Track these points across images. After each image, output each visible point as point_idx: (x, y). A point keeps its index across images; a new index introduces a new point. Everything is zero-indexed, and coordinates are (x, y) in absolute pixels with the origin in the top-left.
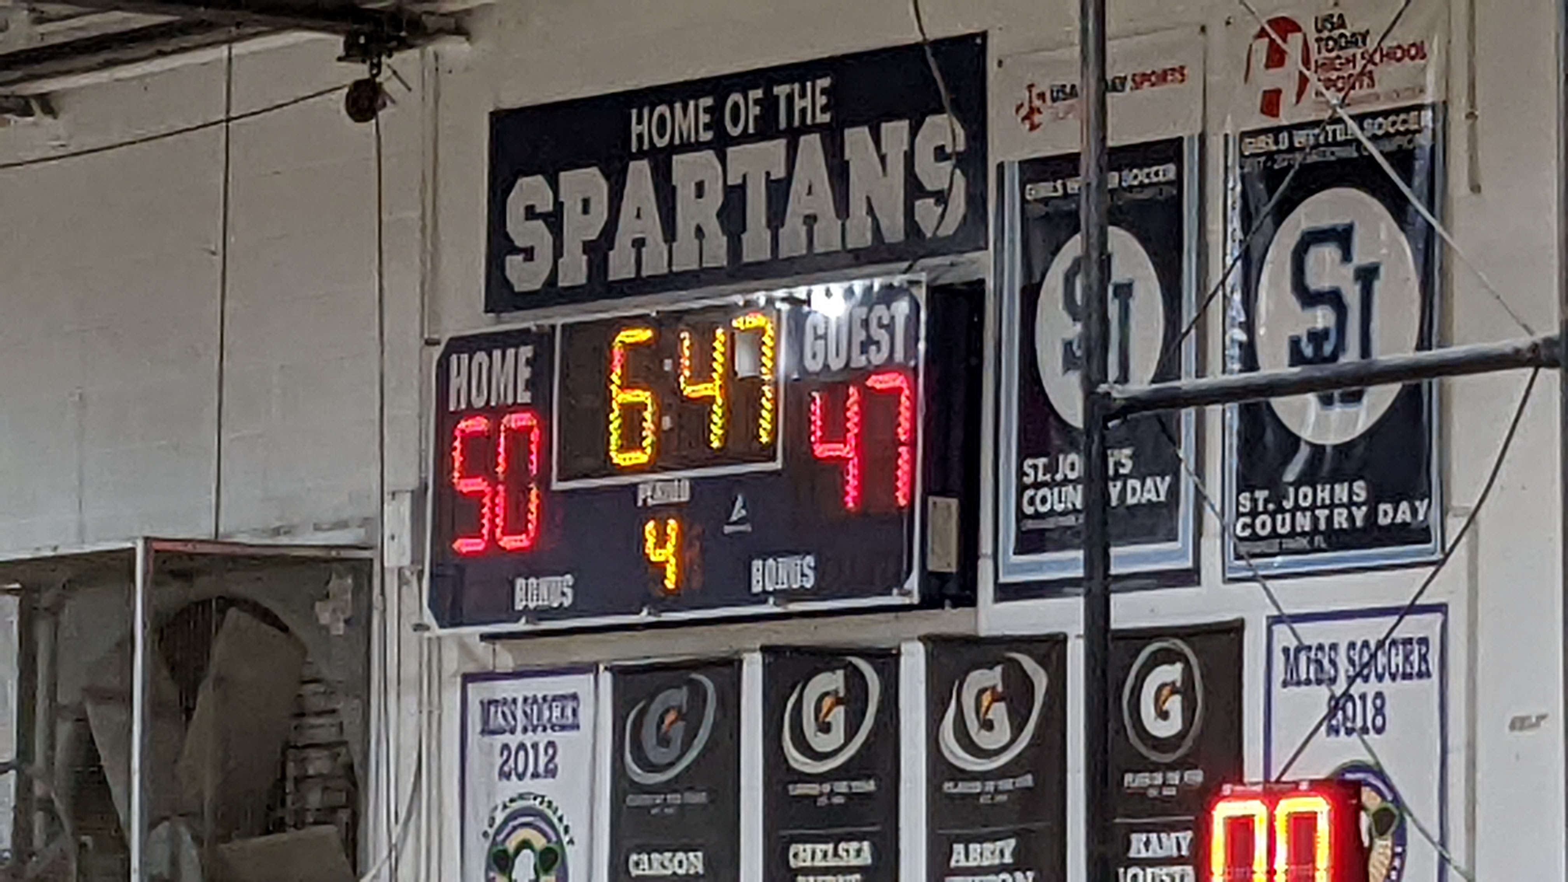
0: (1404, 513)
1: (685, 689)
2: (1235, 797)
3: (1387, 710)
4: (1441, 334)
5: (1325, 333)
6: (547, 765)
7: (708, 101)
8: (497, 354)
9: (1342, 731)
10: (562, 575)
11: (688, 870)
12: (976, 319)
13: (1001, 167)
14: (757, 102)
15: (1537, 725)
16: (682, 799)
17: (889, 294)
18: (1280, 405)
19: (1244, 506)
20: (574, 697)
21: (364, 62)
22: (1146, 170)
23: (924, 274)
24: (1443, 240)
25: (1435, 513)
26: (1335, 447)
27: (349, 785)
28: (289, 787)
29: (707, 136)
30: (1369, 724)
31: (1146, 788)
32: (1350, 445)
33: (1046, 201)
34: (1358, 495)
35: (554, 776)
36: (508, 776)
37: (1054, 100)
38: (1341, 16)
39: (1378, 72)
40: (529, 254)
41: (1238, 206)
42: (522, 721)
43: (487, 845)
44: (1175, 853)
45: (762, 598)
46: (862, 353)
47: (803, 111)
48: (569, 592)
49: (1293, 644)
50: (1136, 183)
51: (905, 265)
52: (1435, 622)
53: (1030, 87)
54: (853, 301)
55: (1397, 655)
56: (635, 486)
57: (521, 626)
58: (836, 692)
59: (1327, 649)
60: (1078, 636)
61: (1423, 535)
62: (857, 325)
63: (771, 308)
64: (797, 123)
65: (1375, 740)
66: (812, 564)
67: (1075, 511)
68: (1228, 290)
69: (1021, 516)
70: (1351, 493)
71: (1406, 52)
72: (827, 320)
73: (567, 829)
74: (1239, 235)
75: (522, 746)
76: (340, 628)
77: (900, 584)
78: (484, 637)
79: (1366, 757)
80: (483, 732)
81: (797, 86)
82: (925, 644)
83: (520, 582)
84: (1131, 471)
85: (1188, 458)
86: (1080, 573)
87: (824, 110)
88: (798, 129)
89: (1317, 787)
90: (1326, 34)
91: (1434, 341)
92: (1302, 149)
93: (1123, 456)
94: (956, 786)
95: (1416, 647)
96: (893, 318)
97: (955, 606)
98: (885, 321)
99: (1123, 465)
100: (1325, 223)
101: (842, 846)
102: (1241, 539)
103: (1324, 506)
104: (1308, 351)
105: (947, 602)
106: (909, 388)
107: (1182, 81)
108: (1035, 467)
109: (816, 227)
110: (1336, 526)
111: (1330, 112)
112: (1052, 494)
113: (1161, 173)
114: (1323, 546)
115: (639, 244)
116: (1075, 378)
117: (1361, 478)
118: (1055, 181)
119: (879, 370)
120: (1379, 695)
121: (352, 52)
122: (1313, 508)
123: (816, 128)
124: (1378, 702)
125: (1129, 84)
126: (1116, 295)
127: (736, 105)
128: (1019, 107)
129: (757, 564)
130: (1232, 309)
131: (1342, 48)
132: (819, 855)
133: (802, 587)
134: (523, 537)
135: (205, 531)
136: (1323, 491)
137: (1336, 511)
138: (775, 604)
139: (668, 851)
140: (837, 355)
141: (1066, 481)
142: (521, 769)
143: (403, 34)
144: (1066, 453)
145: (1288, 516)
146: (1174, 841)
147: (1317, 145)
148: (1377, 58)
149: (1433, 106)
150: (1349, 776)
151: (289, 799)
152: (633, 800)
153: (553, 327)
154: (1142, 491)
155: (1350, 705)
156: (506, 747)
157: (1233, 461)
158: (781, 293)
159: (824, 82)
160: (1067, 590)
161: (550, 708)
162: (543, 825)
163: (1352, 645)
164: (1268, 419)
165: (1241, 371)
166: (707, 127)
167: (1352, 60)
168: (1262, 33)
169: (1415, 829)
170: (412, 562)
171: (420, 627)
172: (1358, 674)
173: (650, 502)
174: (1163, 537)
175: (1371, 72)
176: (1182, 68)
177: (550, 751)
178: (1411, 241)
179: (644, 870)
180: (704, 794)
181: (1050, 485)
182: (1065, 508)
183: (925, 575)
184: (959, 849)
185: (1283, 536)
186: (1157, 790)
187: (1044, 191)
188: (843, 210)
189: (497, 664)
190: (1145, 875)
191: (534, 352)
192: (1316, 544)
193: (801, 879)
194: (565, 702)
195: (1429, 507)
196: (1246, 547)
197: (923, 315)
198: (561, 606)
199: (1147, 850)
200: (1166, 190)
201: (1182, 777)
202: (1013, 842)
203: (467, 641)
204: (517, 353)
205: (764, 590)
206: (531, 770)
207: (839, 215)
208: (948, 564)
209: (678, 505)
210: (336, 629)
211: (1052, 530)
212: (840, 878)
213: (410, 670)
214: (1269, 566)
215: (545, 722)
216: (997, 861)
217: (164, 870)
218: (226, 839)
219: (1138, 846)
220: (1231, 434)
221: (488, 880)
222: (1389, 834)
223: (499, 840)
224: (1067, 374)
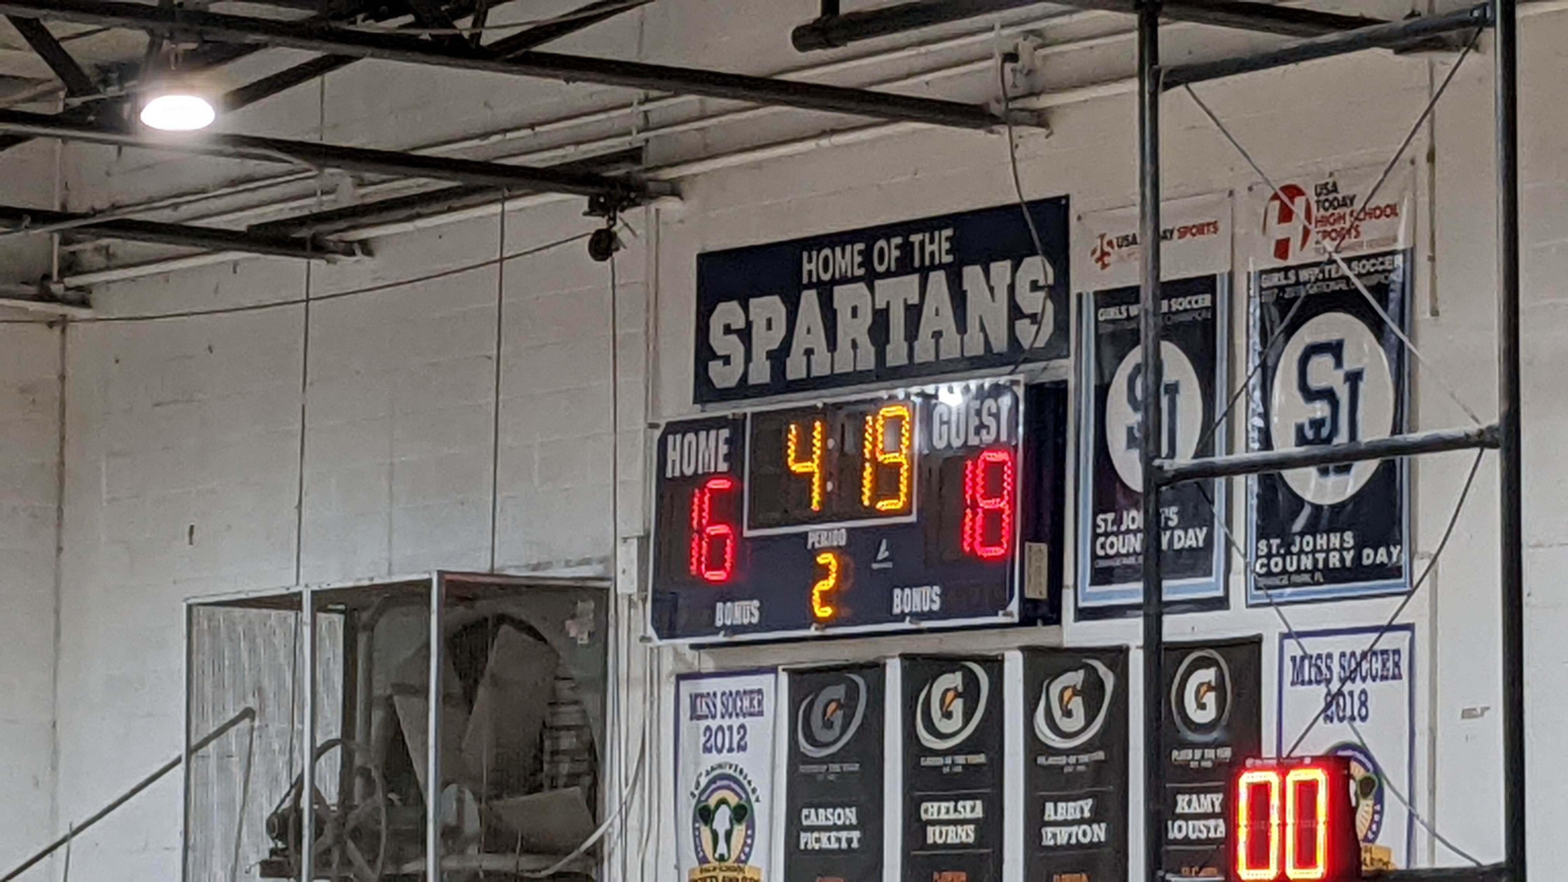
1: (843, 686)
2: (1255, 769)
3: (1369, 704)
4: (1409, 422)
5: (1323, 421)
6: (739, 743)
7: (860, 246)
8: (703, 434)
9: (1335, 719)
10: (751, 598)
11: (844, 821)
12: (1061, 410)
13: (1080, 297)
14: (897, 247)
15: (1482, 714)
16: (841, 768)
17: (997, 391)
18: (1289, 475)
19: (1262, 550)
20: (760, 692)
21: (603, 216)
22: (1189, 298)
23: (1022, 375)
24: (1410, 350)
25: (1405, 557)
26: (1329, 506)
27: (591, 758)
28: (546, 757)
29: (860, 272)
30: (1356, 714)
31: (1189, 761)
32: (1342, 505)
33: (1113, 321)
34: (1348, 542)
35: (744, 751)
36: (710, 752)
37: (1120, 246)
38: (1335, 185)
39: (1364, 226)
40: (727, 360)
41: (1258, 325)
42: (720, 709)
43: (694, 802)
44: (1210, 810)
45: (901, 617)
46: (975, 434)
47: (932, 254)
48: (756, 613)
49: (1299, 654)
50: (1181, 308)
51: (1009, 369)
52: (1405, 637)
53: (1102, 237)
54: (969, 396)
55: (1377, 662)
56: (806, 534)
57: (721, 638)
58: (956, 689)
59: (1324, 657)
60: (1138, 647)
61: (1395, 572)
62: (972, 412)
63: (908, 401)
64: (927, 262)
65: (1360, 726)
66: (939, 593)
67: (1135, 553)
68: (1250, 387)
69: (1095, 557)
70: (1342, 540)
71: (1383, 211)
72: (950, 409)
73: (754, 791)
74: (1258, 348)
75: (720, 728)
76: (584, 639)
77: (1004, 607)
78: (693, 647)
79: (1353, 739)
80: (691, 719)
81: (927, 235)
82: (1023, 653)
83: (719, 605)
84: (1178, 524)
85: (1220, 514)
87: (948, 252)
88: (928, 267)
89: (1317, 761)
90: (1322, 198)
91: (1405, 426)
92: (1305, 284)
93: (1171, 512)
94: (1047, 760)
95: (1391, 657)
96: (998, 408)
97: (1044, 624)
98: (994, 410)
99: (1171, 519)
100: (1323, 338)
101: (960, 804)
102: (1260, 575)
103: (1321, 551)
104: (1310, 434)
105: (1039, 622)
106: (1011, 461)
107: (1215, 232)
108: (1105, 521)
109: (941, 340)
110: (1331, 566)
111: (1327, 256)
112: (1118, 540)
113: (1200, 301)
114: (1322, 580)
115: (809, 352)
116: (1135, 453)
117: (1349, 530)
118: (1120, 305)
119: (991, 448)
120: (1363, 692)
121: (594, 209)
122: (1314, 551)
123: (941, 266)
124: (1363, 698)
125: (1176, 234)
126: (1166, 392)
127: (881, 250)
128: (1094, 252)
129: (897, 592)
130: (1253, 401)
131: (1335, 209)
132: (943, 810)
133: (930, 610)
134: (722, 572)
135: (484, 567)
136: (1322, 538)
137: (1332, 554)
138: (911, 622)
139: (830, 807)
140: (958, 436)
141: (1128, 531)
142: (719, 745)
143: (633, 195)
144: (1128, 510)
145: (1295, 558)
146: (1209, 800)
147: (1317, 280)
148: (1362, 216)
149: (1404, 252)
150: (1341, 753)
151: (546, 767)
153: (745, 415)
154: (1186, 537)
155: (1341, 700)
156: (708, 728)
157: (1254, 516)
158: (915, 389)
159: (948, 232)
160: (1128, 612)
161: (741, 700)
162: (736, 787)
163: (1343, 655)
164: (1279, 486)
165: (1259, 450)
166: (860, 265)
167: (1343, 217)
168: (1276, 197)
169: (1392, 794)
170: (638, 590)
171: (644, 639)
172: (1349, 678)
173: (817, 545)
174: (1201, 572)
175: (1357, 226)
176: (1216, 222)
177: (742, 732)
178: (1385, 350)
179: (812, 821)
180: (858, 765)
181: (1116, 534)
182: (1128, 551)
183: (1023, 600)
184: (1049, 806)
185: (1291, 573)
186: (1197, 763)
187: (1112, 314)
188: (962, 328)
189: (703, 665)
190: (1187, 826)
191: (730, 434)
192: (1316, 578)
193: (930, 829)
194: (753, 695)
195: (1401, 551)
196: (1263, 582)
197: (1021, 407)
198: (750, 623)
199: (1189, 807)
200: (1204, 313)
201: (1216, 753)
202: (1090, 802)
203: (680, 649)
204: (717, 434)
205: (902, 612)
206: (727, 745)
207: (958, 332)
208: (1041, 593)
209: (839, 547)
210: (581, 640)
211: (1118, 567)
212: (959, 828)
213: (637, 671)
214: (1281, 595)
215: (738, 710)
216: (1078, 816)
217: (452, 820)
218: (498, 797)
219: (1182, 804)
220: (1252, 495)
221: (694, 829)
222: (1371, 796)
223: (703, 798)
224: (1130, 450)
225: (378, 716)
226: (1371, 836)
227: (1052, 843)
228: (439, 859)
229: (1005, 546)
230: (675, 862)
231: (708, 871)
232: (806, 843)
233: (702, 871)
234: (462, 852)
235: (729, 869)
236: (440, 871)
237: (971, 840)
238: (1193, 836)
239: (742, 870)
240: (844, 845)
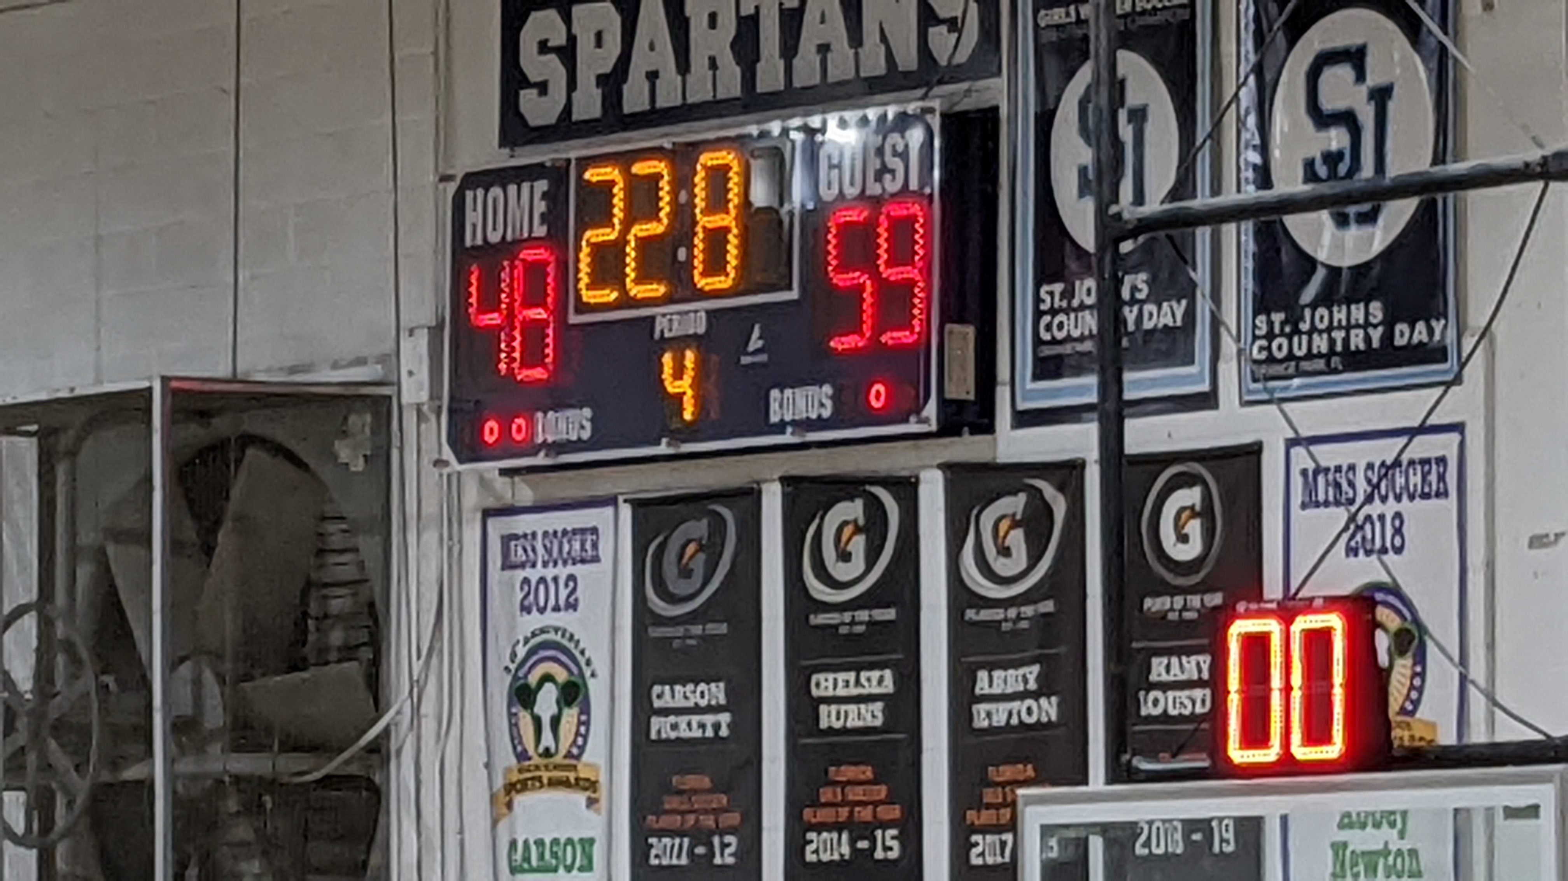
0: (1420, 332)
1: (705, 521)
2: (1249, 615)
3: (1405, 529)
4: (1454, 153)
5: (1340, 155)
6: (567, 600)
8: (512, 189)
9: (1361, 552)
10: (581, 408)
11: (709, 701)
12: (990, 145)
15: (1556, 542)
16: (704, 630)
17: (903, 122)
19: (1260, 328)
20: (594, 531)
23: (937, 101)
24: (1456, 60)
25: (1451, 334)
26: (1350, 268)
27: (371, 623)
28: (311, 625)
30: (1388, 544)
31: (1167, 611)
32: (1365, 267)
33: (1058, 27)
34: (1375, 317)
35: (575, 610)
36: (529, 612)
40: (543, 88)
41: (1252, 27)
42: (543, 556)
43: (509, 679)
44: (1195, 677)
45: (780, 428)
46: (876, 180)
48: (588, 425)
49: (1311, 466)
50: (1149, 8)
51: (920, 92)
52: (1453, 441)
54: (867, 129)
55: (1415, 474)
56: (652, 319)
57: (540, 460)
58: (855, 521)
59: (1345, 468)
60: (1095, 462)
61: (1438, 354)
62: (871, 154)
63: (785, 138)
65: (1394, 560)
66: (830, 392)
67: (1091, 336)
68: (1242, 112)
69: (1038, 342)
70: (1367, 313)
72: (841, 150)
73: (588, 663)
74: (1252, 58)
76: (359, 465)
77: (918, 411)
78: (503, 472)
79: (1385, 578)
80: (503, 568)
82: (944, 472)
83: (540, 416)
84: (1148, 296)
85: (1204, 282)
86: (1092, 398)
89: (1332, 604)
93: (1141, 279)
94: (977, 613)
95: (1434, 467)
96: (906, 146)
97: (972, 433)
98: (900, 148)
99: (1140, 290)
100: (1339, 43)
101: (864, 675)
102: (1258, 362)
103: (1340, 327)
104: (1322, 170)
105: (966, 429)
106: (924, 216)
108: (1051, 294)
109: (829, 56)
110: (1353, 348)
114: (1340, 367)
115: (653, 76)
116: (1088, 203)
117: (1376, 298)
118: (1068, 5)
119: (896, 198)
120: (1398, 515)
122: (1330, 329)
124: (1397, 523)
126: (1129, 119)
129: (775, 393)
130: (1246, 131)
133: (819, 417)
134: (541, 369)
135: (223, 370)
136: (1339, 312)
137: (1353, 332)
138: (793, 434)
139: (690, 683)
140: (852, 184)
141: (1082, 307)
142: (542, 603)
144: (1082, 279)
145: (1305, 338)
146: (1193, 664)
151: (311, 637)
152: (655, 632)
153: (568, 161)
154: (1159, 314)
155: (1368, 527)
156: (526, 581)
157: (1249, 283)
158: (796, 122)
160: (1085, 415)
161: (569, 542)
162: (564, 658)
163: (1370, 466)
164: (1281, 240)
165: (1255, 189)
169: (1436, 649)
170: (431, 398)
171: (439, 463)
173: (667, 334)
174: (1181, 361)
177: (571, 584)
178: (1424, 61)
179: (667, 702)
180: (725, 625)
181: (1067, 311)
182: (1082, 334)
183: (943, 403)
184: (983, 675)
185: (1299, 359)
186: (1177, 614)
187: (1056, 17)
188: (856, 38)
189: (517, 498)
190: (1166, 699)
191: (550, 186)
192: (1333, 365)
193: (823, 709)
194: (584, 537)
195: (1445, 326)
196: (1263, 370)
197: (937, 143)
198: (579, 439)
199: (1168, 670)
200: (1180, 11)
201: (1202, 600)
202: (1036, 669)
203: (487, 476)
204: (532, 187)
205: (782, 420)
206: (552, 602)
207: (851, 47)
208: (968, 393)
209: (695, 336)
210: (355, 466)
211: (1069, 355)
212: (863, 707)
213: (430, 508)
214: (1286, 388)
215: (565, 555)
216: (1021, 688)
217: (187, 709)
218: (248, 677)
219: (1159, 670)
220: (1246, 257)
221: (511, 715)
222: (1410, 654)
223: (521, 674)
224: (1083, 200)
225: (85, 572)
226: (1409, 707)
227: (985, 724)
228: (170, 761)
229: (917, 329)
230: (485, 760)
231: (529, 771)
232: (659, 732)
233: (520, 771)
234: (201, 750)
235: (556, 767)
236: (171, 777)
237: (878, 722)
238: (1173, 712)
239: (574, 768)
240: (709, 733)
